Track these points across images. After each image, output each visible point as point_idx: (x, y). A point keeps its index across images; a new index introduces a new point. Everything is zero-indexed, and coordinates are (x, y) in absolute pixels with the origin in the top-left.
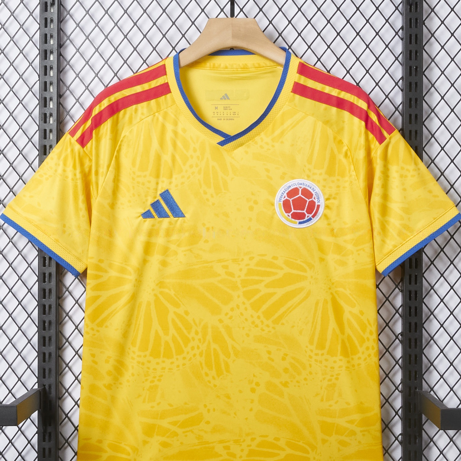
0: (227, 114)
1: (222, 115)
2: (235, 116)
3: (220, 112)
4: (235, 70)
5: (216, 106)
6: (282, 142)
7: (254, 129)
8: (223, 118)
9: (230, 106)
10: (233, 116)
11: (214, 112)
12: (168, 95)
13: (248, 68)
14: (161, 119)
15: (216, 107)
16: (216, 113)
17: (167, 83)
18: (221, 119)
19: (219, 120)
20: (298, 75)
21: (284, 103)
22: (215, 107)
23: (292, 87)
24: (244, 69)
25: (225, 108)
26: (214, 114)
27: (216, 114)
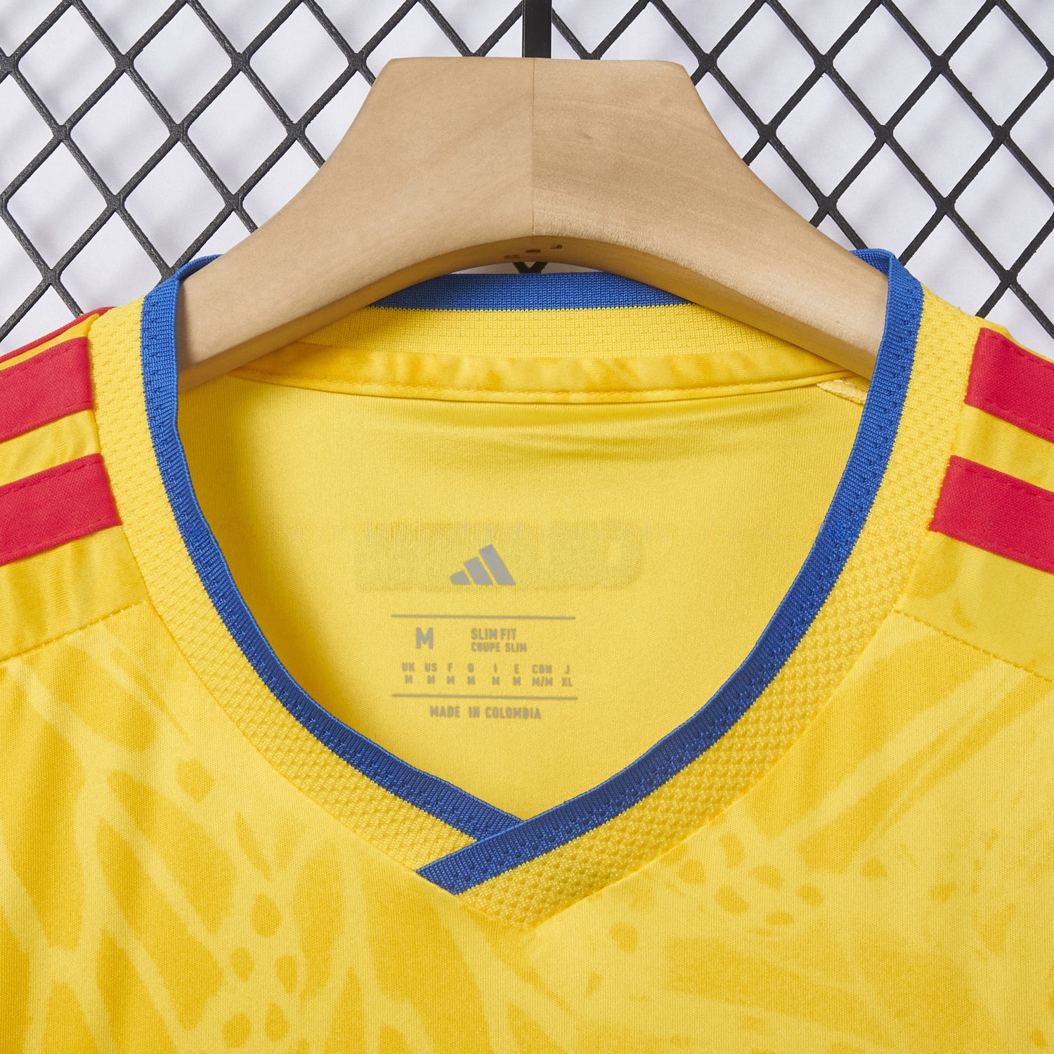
0: (496, 681)
1: (461, 686)
2: (546, 691)
3: (450, 666)
4: (549, 397)
5: (425, 625)
6: (874, 870)
7: (680, 778)
8: (464, 705)
9: (519, 625)
10: (537, 691)
11: (408, 667)
12: (100, 544)
13: (631, 390)
14: (39, 697)
15: (425, 631)
16: (419, 667)
17: (98, 460)
18: (453, 712)
19: (443, 713)
20: (973, 414)
21: (883, 601)
22: (418, 630)
23: (936, 496)
24: (606, 397)
25: (484, 641)
26: (409, 680)
27: (420, 675)
